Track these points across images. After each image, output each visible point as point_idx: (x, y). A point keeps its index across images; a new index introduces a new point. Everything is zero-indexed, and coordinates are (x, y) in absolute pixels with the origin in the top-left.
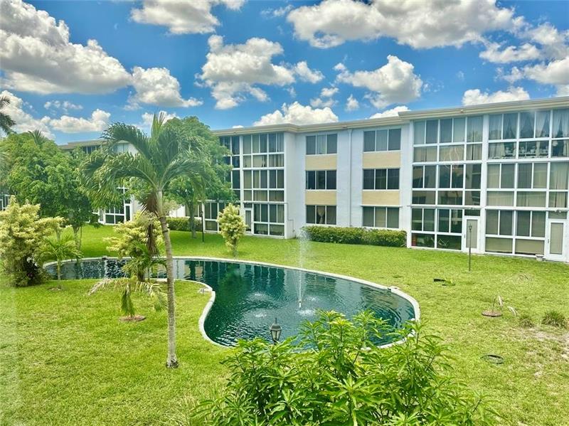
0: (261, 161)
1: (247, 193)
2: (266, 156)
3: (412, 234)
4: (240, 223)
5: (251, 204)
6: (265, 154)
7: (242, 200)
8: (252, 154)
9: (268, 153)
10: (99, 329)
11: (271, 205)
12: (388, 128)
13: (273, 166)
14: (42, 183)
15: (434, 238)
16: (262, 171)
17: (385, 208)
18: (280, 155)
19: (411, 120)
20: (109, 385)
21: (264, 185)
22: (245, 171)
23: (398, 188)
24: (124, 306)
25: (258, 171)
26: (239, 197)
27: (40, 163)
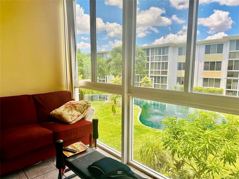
0: (158, 59)
1: (152, 72)
2: (160, 56)
3: (226, 90)
4: (149, 84)
5: (153, 76)
6: (160, 55)
7: (149, 75)
8: (155, 56)
9: (161, 55)
10: (105, 117)
11: (161, 77)
12: (217, 44)
13: (163, 60)
14: (82, 67)
15: (237, 93)
16: (158, 63)
17: (214, 79)
18: (167, 56)
19: (228, 40)
20: (112, 134)
21: (159, 69)
22: (151, 63)
23: (220, 70)
24: (113, 110)
25: (157, 63)
26: (148, 73)
27: (81, 60)
